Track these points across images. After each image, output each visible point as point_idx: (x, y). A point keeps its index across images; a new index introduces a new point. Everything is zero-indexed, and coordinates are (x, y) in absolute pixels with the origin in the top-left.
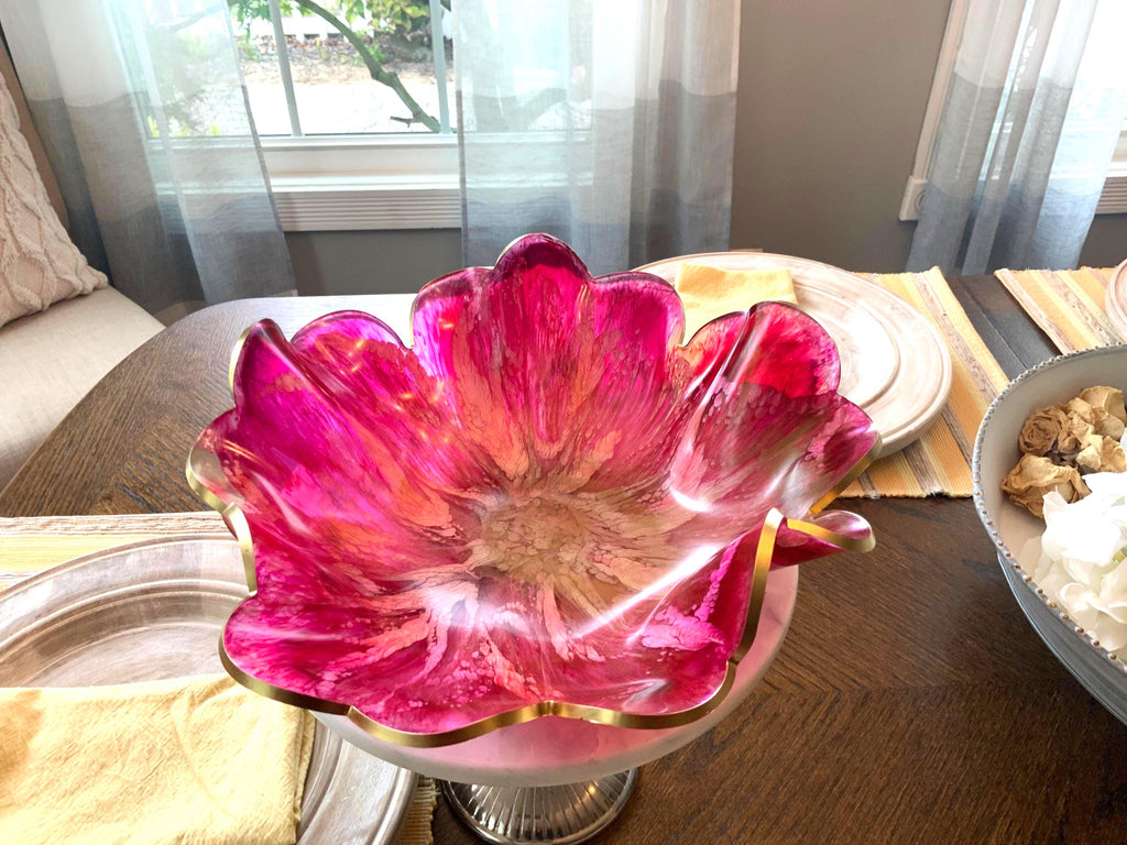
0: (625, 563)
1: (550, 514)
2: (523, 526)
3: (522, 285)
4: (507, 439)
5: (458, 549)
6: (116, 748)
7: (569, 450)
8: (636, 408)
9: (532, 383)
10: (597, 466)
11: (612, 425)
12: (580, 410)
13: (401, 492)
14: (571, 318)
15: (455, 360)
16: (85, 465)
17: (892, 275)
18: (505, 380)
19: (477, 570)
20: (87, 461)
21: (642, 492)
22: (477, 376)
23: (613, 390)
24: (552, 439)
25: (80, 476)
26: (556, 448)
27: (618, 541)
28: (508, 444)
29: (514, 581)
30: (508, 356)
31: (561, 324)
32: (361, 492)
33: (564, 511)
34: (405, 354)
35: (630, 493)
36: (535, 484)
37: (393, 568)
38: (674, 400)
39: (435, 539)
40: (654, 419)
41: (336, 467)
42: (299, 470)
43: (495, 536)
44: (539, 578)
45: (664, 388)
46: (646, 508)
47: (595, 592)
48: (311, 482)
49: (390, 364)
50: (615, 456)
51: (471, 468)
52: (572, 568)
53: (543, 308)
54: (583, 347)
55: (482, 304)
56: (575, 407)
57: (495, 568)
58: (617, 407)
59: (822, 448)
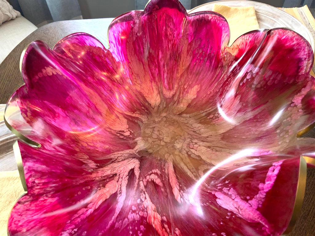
0: (204, 149)
1: (170, 125)
2: (159, 131)
3: (157, 19)
4: (151, 89)
5: (131, 142)
6: (14, 195)
7: (178, 94)
8: (207, 75)
9: (162, 64)
10: (190, 101)
11: (196, 82)
12: (182, 76)
13: (106, 115)
14: (178, 34)
15: (128, 54)
16: (5, 85)
17: (290, 8)
18: (150, 63)
19: (139, 152)
20: (6, 83)
21: (209, 114)
22: (138, 61)
23: (196, 67)
24: (170, 89)
25: (3, 89)
26: (172, 93)
27: (200, 138)
28: (152, 91)
29: (155, 158)
30: (151, 52)
31: (174, 37)
32: (88, 117)
33: (176, 123)
34: (106, 52)
35: (204, 114)
36: (164, 109)
37: (103, 153)
38: (224, 72)
39: (122, 137)
40: (214, 80)
41: (76, 108)
42: (59, 110)
43: (147, 135)
44: (166, 156)
45: (219, 66)
46: (211, 121)
47: (191, 164)
48: (65, 115)
49: (100, 57)
50: (197, 97)
51: (136, 102)
52: (180, 152)
53: (166, 29)
54: (183, 47)
55: (139, 28)
56: (180, 74)
57: (147, 151)
58: (198, 74)
59: (300, 101)
